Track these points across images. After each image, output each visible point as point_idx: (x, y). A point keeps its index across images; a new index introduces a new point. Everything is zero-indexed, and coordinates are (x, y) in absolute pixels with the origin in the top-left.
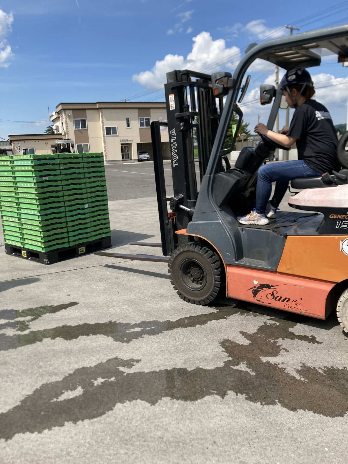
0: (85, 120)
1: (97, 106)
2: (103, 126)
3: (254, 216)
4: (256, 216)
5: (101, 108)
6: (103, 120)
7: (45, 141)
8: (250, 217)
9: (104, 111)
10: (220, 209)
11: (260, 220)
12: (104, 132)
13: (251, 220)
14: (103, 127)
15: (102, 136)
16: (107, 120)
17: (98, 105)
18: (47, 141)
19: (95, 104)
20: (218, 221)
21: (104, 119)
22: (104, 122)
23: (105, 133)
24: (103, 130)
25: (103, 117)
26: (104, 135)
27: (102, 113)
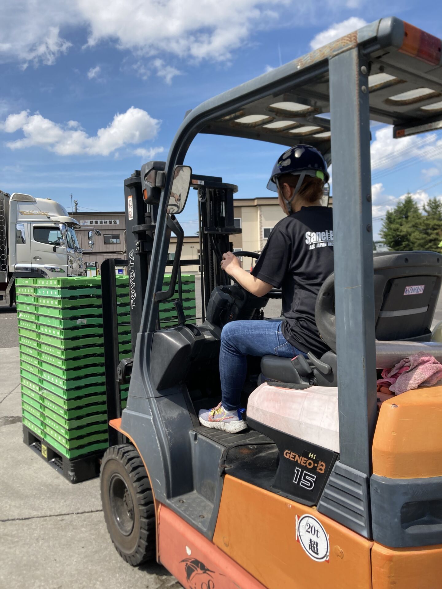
0: (239, 220)
1: (256, 203)
2: (261, 226)
3: (220, 413)
4: (223, 413)
5: (260, 205)
6: (261, 220)
7: (190, 245)
8: (214, 415)
9: (264, 208)
10: (159, 395)
11: (229, 423)
12: (261, 235)
13: (215, 418)
14: (261, 229)
15: (259, 239)
16: (267, 219)
17: (256, 201)
18: (194, 245)
19: (254, 200)
20: (148, 417)
21: (263, 218)
22: (262, 222)
23: (263, 236)
24: (261, 232)
25: (262, 216)
26: (261, 238)
27: (261, 211)
